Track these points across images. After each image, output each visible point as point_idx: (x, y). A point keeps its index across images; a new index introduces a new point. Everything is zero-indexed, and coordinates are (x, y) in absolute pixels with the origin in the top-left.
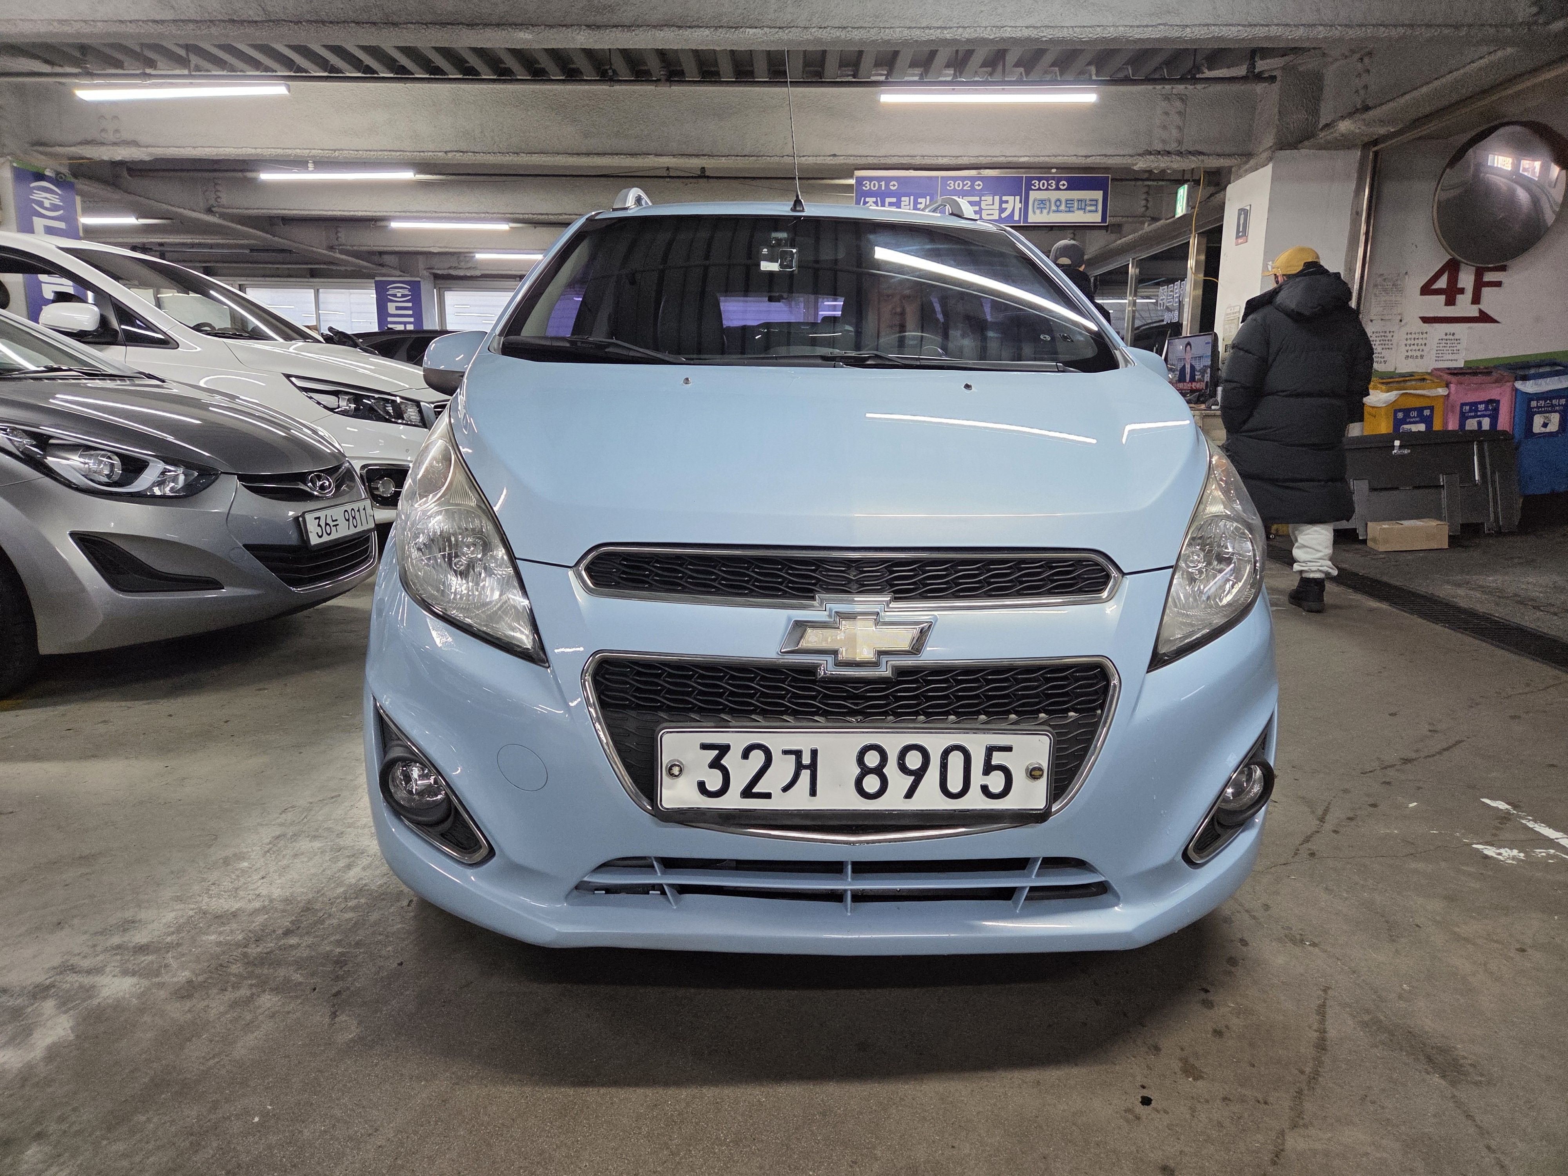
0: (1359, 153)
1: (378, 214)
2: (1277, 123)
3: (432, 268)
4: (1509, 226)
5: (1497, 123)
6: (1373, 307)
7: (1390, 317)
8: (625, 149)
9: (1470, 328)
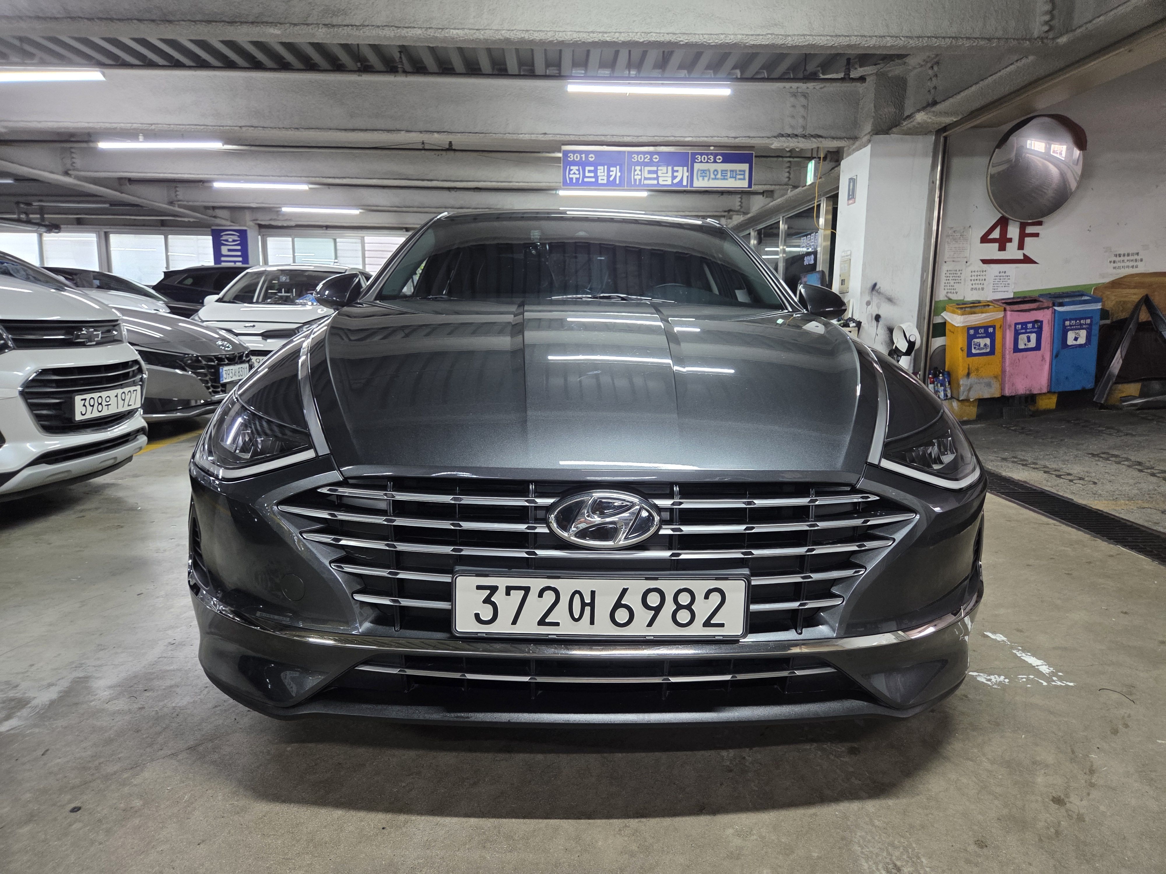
0: (934, 137)
1: (202, 177)
2: (873, 114)
3: (257, 220)
4: (1045, 193)
5: (1031, 115)
6: (947, 252)
7: (959, 259)
8: (383, 127)
9: (1017, 267)
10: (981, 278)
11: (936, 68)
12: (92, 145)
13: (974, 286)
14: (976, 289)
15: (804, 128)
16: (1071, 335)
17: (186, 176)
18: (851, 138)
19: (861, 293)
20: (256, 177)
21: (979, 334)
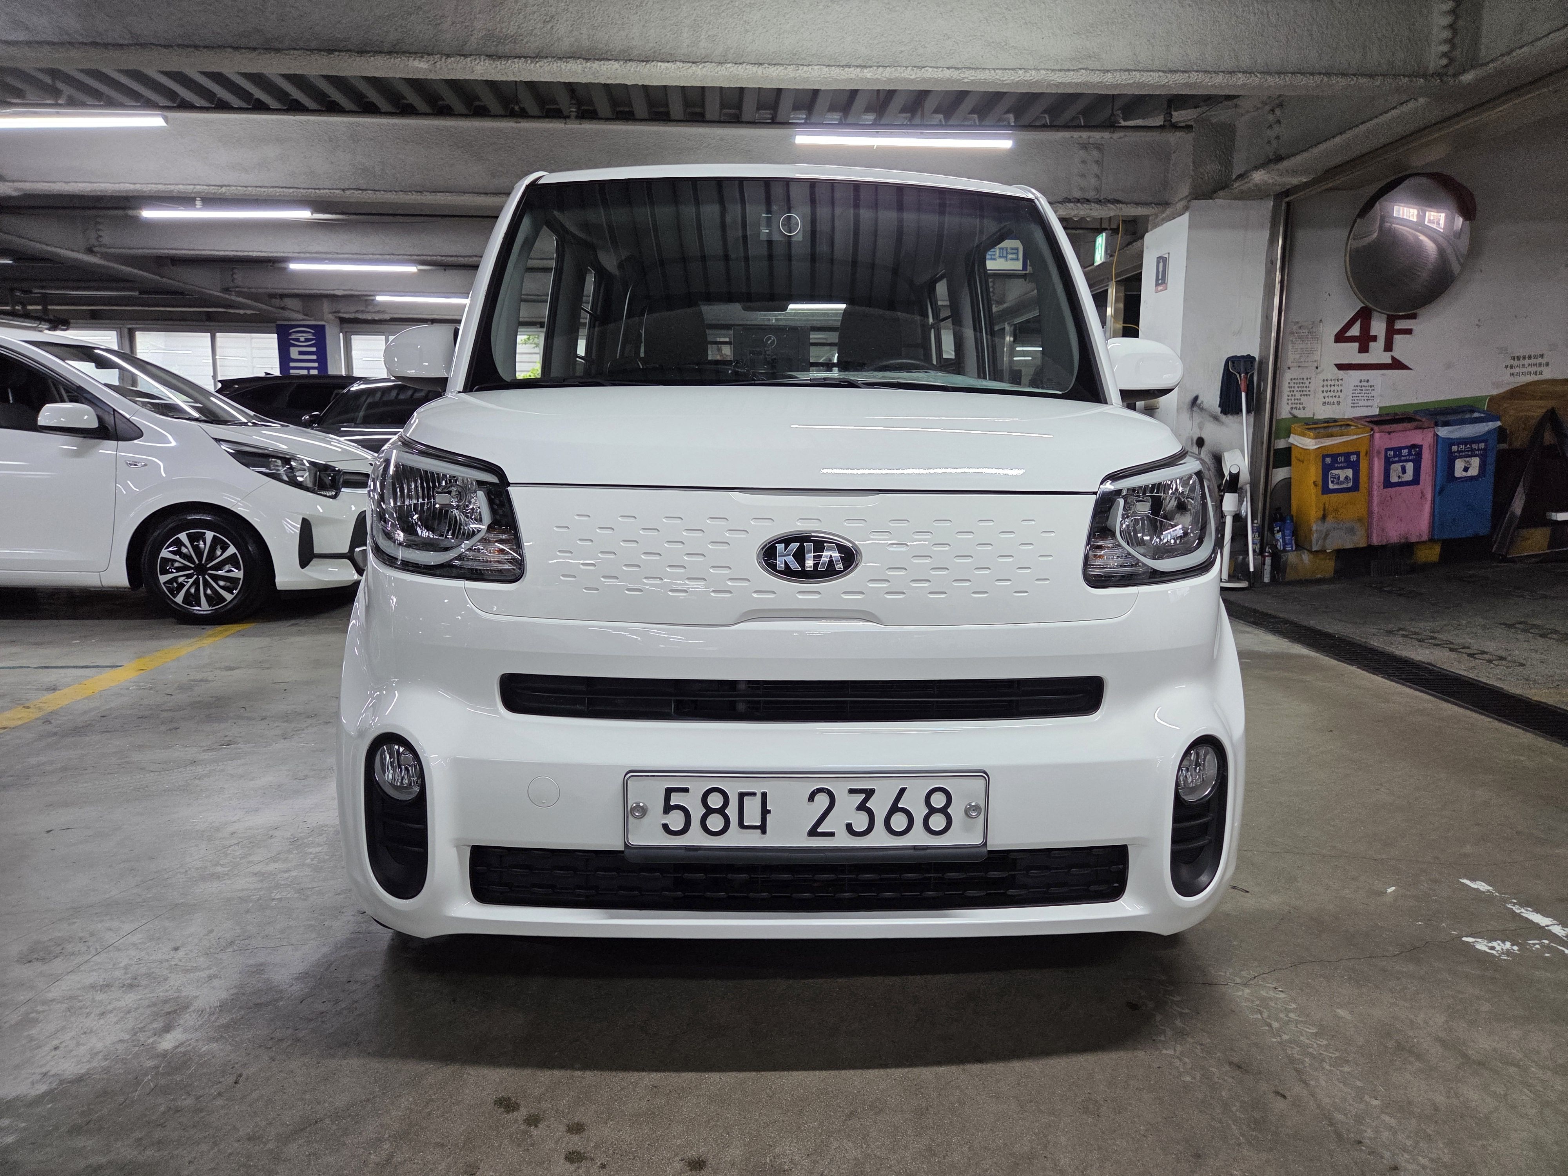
0: (1272, 203)
1: (275, 255)
2: (1192, 173)
3: (339, 312)
4: (1419, 276)
5: (1405, 173)
6: (1291, 355)
7: (1306, 364)
9: (1383, 374)
10: (1336, 388)
11: (1278, 112)
12: (131, 213)
13: (1327, 400)
14: (1329, 403)
15: (1098, 190)
16: (1459, 464)
17: (255, 254)
18: (1162, 204)
19: (1177, 410)
21: (1338, 463)
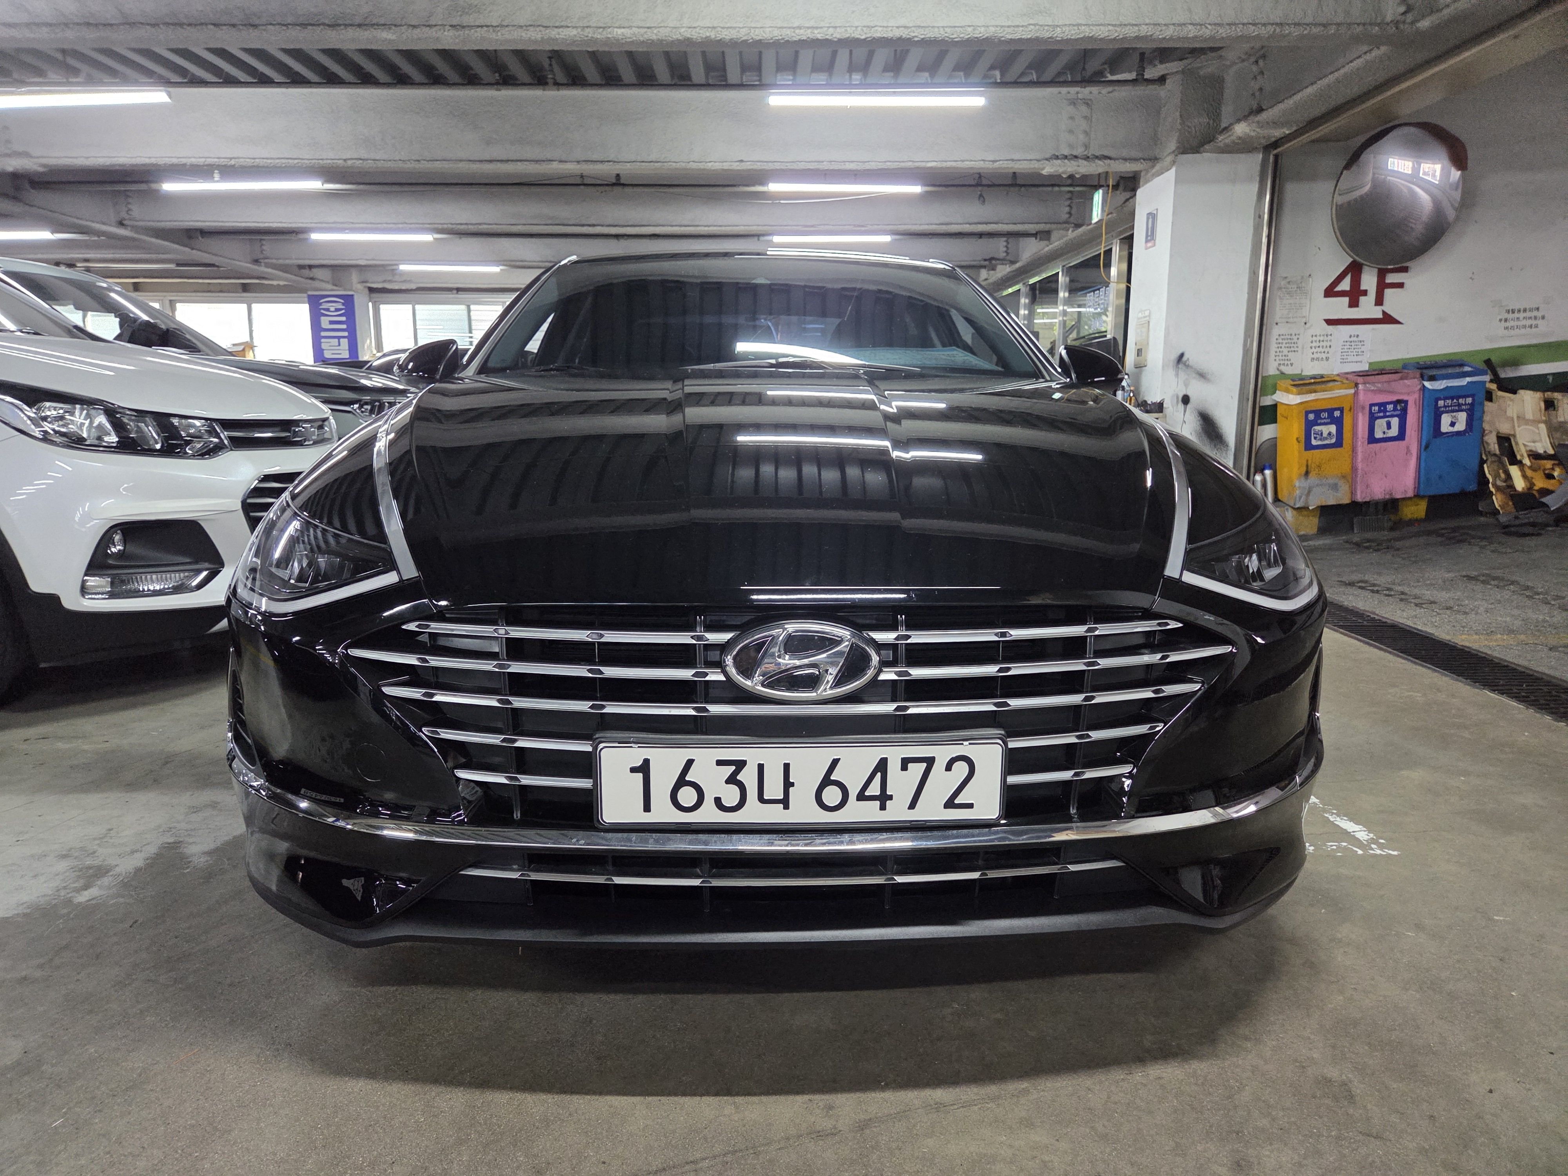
0: (1261, 156)
2: (1180, 127)
4: (1412, 228)
5: (1391, 124)
6: (1279, 310)
7: (1295, 320)
8: (529, 156)
9: (1373, 329)
10: (1325, 344)
11: (1261, 62)
12: (153, 186)
13: (1315, 356)
14: (1318, 359)
15: (1086, 147)
16: (1446, 420)
17: (274, 225)
18: (1150, 160)
19: (1163, 367)
20: (365, 225)
21: (1321, 419)
